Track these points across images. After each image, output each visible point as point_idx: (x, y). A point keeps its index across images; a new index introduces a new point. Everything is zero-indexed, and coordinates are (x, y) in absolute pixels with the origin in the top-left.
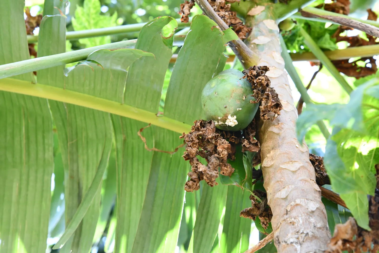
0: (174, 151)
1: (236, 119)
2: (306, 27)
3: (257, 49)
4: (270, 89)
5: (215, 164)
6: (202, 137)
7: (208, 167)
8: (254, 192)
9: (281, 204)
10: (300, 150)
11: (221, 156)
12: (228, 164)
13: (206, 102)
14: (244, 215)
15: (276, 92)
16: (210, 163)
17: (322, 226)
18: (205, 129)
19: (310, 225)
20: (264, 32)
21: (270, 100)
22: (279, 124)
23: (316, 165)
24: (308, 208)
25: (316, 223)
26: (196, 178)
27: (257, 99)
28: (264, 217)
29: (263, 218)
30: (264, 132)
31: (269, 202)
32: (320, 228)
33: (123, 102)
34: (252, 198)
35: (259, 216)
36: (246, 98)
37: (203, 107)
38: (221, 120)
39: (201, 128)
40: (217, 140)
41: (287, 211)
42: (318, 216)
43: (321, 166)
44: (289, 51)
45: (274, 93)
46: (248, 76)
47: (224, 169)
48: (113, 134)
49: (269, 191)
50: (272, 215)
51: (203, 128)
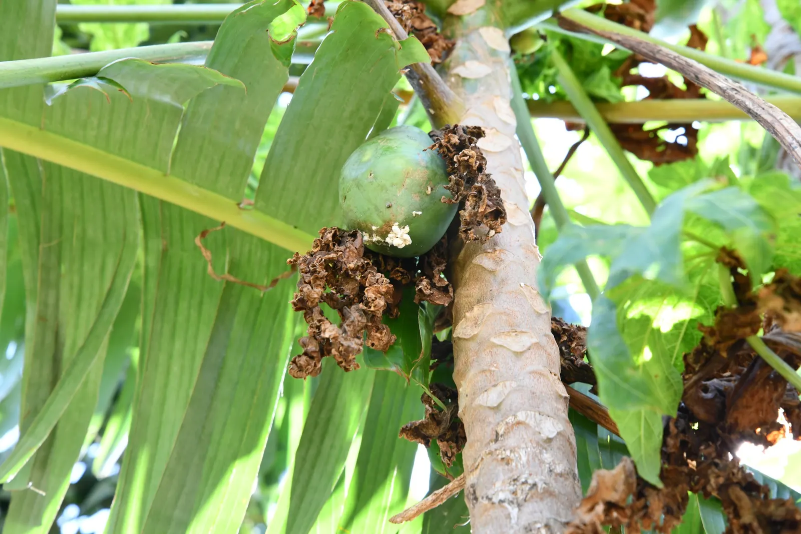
0: (269, 284)
1: (409, 234)
2: (563, 48)
3: (463, 86)
4: (485, 178)
5: (358, 324)
6: (335, 266)
7: (343, 329)
8: (431, 388)
9: (485, 418)
10: (535, 310)
11: (372, 309)
12: (384, 326)
13: (348, 192)
14: (407, 435)
15: (497, 185)
16: (348, 322)
17: (565, 470)
18: (342, 248)
19: (541, 467)
20: (480, 52)
21: (484, 200)
22: (495, 250)
23: (562, 341)
24: (541, 432)
25: (554, 463)
26: (315, 352)
27: (456, 196)
28: (447, 441)
29: (445, 443)
30: (464, 265)
31: (463, 411)
32: (561, 475)
33: (169, 172)
34: (426, 399)
35: (438, 439)
36: (434, 191)
37: (341, 200)
38: (378, 232)
39: (334, 245)
40: (366, 273)
41: (497, 434)
42: (559, 448)
43: (572, 344)
44: (525, 95)
45: (493, 187)
46: (441, 146)
47: (375, 336)
48: (141, 233)
49: (464, 390)
50: (465, 439)
51: (338, 245)
